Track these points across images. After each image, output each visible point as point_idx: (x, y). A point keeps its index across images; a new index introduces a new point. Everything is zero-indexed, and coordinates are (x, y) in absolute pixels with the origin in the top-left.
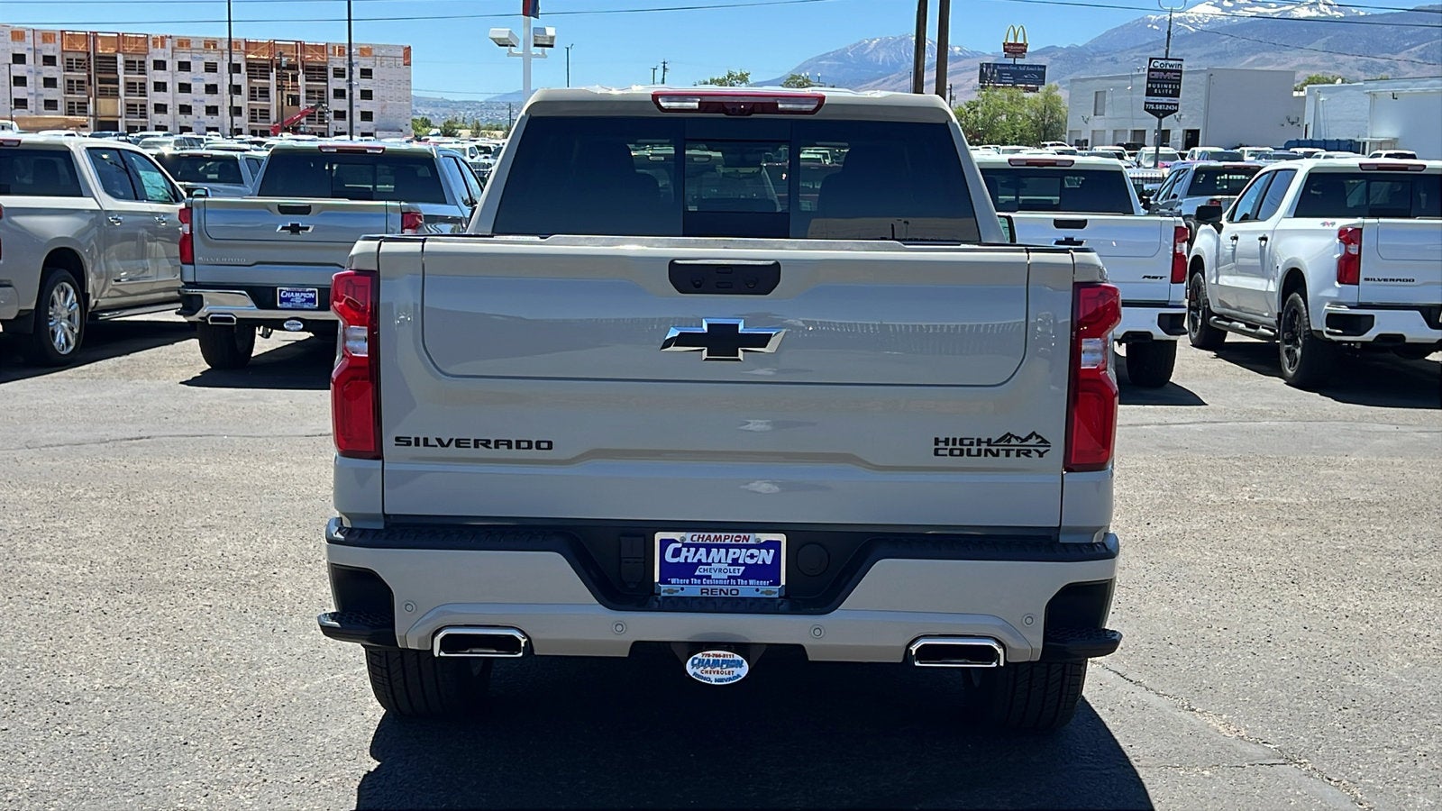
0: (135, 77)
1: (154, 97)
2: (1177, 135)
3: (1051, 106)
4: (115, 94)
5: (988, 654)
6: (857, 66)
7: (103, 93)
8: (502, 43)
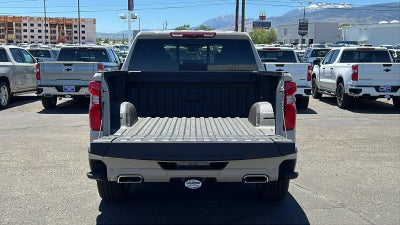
0: (18, 28)
1: (24, 34)
2: (307, 41)
3: (273, 33)
4: (12, 33)
5: (264, 179)
6: (220, 23)
7: (9, 33)
8: (123, 18)
